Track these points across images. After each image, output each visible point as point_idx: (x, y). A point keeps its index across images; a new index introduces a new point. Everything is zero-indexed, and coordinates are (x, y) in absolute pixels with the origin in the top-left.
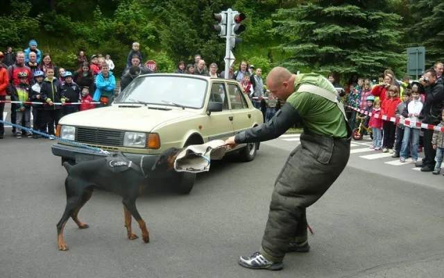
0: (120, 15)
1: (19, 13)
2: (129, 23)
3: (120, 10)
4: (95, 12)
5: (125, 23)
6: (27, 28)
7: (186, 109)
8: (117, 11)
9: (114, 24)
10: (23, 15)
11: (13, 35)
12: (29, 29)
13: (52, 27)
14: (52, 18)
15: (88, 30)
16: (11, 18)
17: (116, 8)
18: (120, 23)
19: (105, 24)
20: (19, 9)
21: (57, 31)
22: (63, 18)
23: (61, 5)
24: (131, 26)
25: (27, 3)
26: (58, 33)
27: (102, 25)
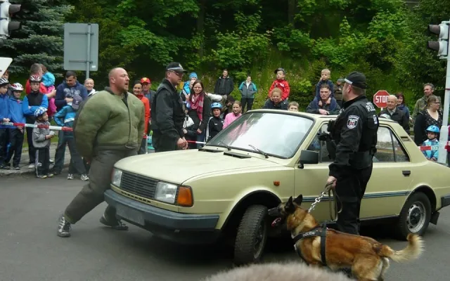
0: (375, 29)
1: (245, 29)
2: (385, 39)
3: (376, 21)
4: (341, 25)
5: (381, 40)
6: (254, 47)
7: (270, 158)
8: (371, 23)
9: (366, 40)
10: (249, 31)
11: (236, 56)
12: (257, 48)
13: (286, 45)
14: (288, 34)
15: (332, 48)
16: (234, 36)
17: (370, 20)
18: (373, 40)
19: (355, 41)
20: (245, 23)
21: (292, 50)
22: (300, 34)
23: (299, 18)
24: (388, 43)
25: (255, 16)
26: (294, 53)
27: (350, 42)
